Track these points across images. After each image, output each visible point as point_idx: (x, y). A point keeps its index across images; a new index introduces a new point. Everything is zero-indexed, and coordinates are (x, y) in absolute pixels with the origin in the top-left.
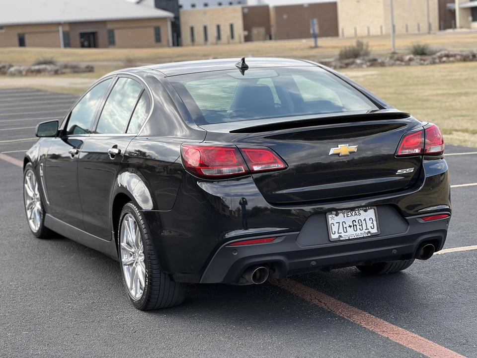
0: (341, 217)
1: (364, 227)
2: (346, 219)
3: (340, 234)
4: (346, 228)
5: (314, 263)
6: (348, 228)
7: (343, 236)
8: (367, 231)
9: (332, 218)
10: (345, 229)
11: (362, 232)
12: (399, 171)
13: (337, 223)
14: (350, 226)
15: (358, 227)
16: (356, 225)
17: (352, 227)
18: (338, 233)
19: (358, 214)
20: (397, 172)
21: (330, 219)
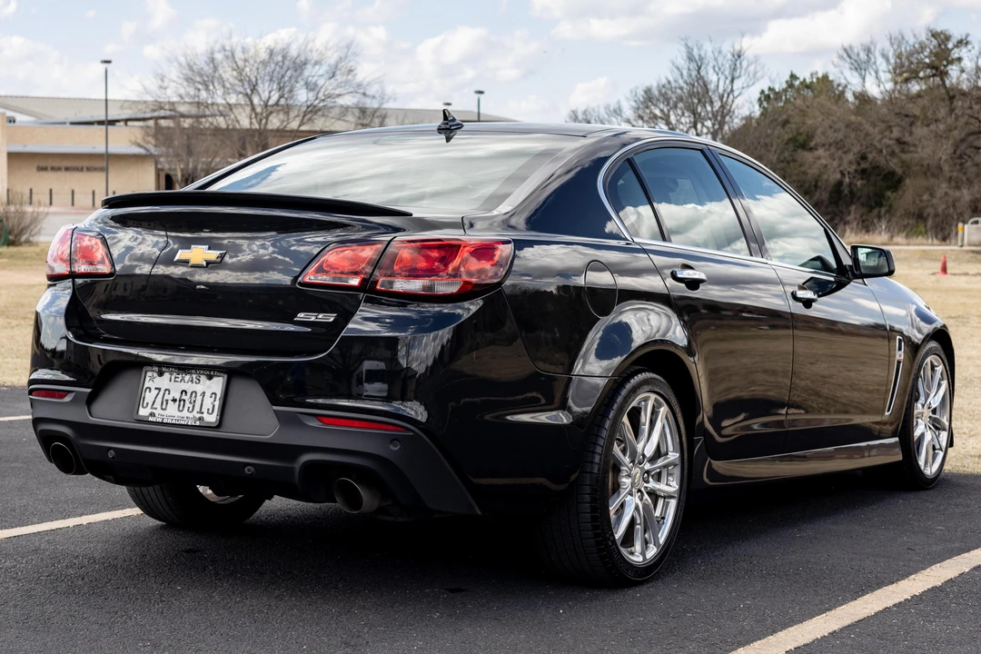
0: (164, 381)
1: (197, 408)
2: (172, 386)
3: (154, 411)
4: (167, 401)
5: (111, 454)
6: (170, 402)
7: (157, 415)
8: (198, 416)
9: (152, 379)
10: (165, 403)
11: (191, 415)
12: (301, 315)
13: (156, 389)
14: (174, 400)
15: (187, 404)
16: (184, 401)
17: (177, 403)
18: (152, 408)
19: (195, 380)
20: (296, 316)
21: (148, 379)
